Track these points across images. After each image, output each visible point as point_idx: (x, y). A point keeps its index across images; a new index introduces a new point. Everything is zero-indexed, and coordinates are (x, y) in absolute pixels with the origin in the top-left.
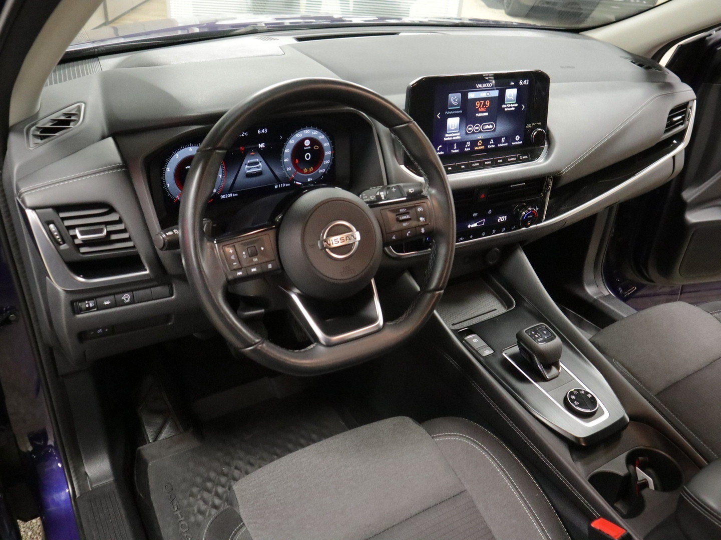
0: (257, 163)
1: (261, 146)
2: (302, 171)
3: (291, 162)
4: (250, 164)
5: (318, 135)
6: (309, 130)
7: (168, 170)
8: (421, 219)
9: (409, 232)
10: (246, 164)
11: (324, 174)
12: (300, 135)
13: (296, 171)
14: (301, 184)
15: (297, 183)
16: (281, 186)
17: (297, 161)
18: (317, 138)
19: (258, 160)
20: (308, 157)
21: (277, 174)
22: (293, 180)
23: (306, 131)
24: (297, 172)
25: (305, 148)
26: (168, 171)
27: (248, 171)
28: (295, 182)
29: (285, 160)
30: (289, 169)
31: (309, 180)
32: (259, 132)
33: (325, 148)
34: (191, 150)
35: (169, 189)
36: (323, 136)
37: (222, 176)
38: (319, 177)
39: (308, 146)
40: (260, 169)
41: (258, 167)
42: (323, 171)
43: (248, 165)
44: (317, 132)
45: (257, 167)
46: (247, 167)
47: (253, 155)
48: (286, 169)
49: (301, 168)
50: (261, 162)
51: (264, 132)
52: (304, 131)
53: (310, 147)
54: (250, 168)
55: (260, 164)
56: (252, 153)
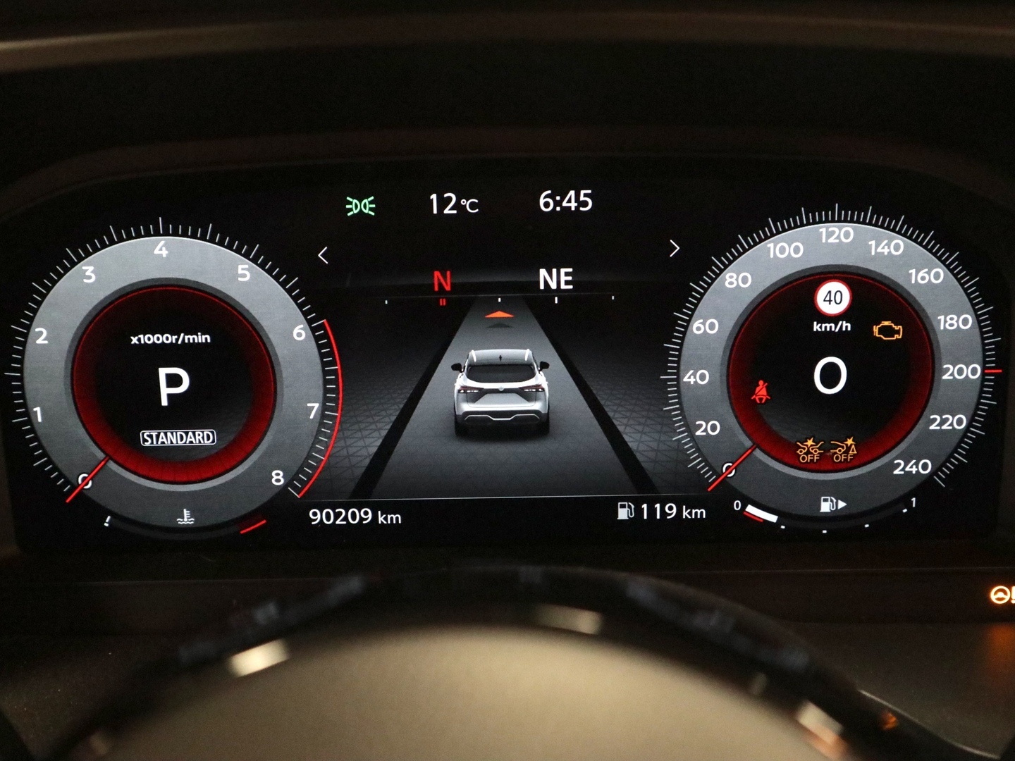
0: (524, 370)
1: (554, 279)
2: (787, 453)
3: (721, 392)
4: (479, 371)
5: (905, 262)
6: (849, 228)
7: (41, 336)
10: (457, 367)
11: (924, 486)
12: (789, 250)
13: (748, 443)
14: (773, 518)
15: (751, 509)
16: (652, 511)
17: (761, 392)
18: (901, 281)
19: (526, 354)
20: (830, 375)
21: (632, 445)
22: (727, 491)
23: (833, 227)
24: (758, 454)
25: (816, 327)
26: (40, 341)
27: (467, 407)
28: (737, 506)
29: (688, 378)
30: (707, 428)
31: (826, 507)
32: (545, 202)
33: (943, 341)
34: (164, 253)
35: (40, 432)
36: (941, 271)
37: (324, 408)
38: (896, 496)
39: (835, 319)
40: (536, 406)
41: (524, 394)
42: (921, 467)
43: (470, 376)
44: (900, 241)
45: (521, 392)
46: (462, 380)
47: (500, 324)
48: (690, 429)
49: (786, 434)
50: (544, 366)
51: (573, 205)
52: (823, 229)
53: (846, 325)
54: (482, 393)
55: (540, 379)
56: (500, 314)
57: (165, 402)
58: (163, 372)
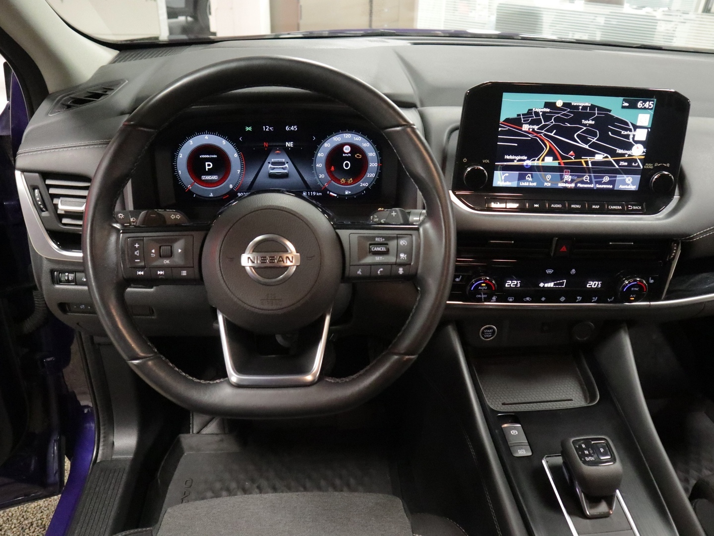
0: (283, 163)
1: (289, 144)
2: (338, 181)
3: (324, 168)
4: (273, 164)
5: (361, 142)
6: (350, 135)
7: (181, 156)
8: (402, 255)
9: (382, 269)
10: (269, 163)
11: (367, 189)
12: (338, 139)
13: (330, 179)
14: (336, 195)
15: (331, 193)
16: (310, 194)
17: (333, 168)
18: (361, 146)
19: (284, 160)
20: (347, 165)
21: (306, 179)
22: (326, 190)
23: (347, 134)
24: (332, 181)
25: (344, 155)
26: (181, 157)
27: (271, 171)
28: (328, 192)
29: (317, 165)
30: (321, 176)
31: (346, 193)
32: (287, 128)
33: (369, 159)
34: (207, 138)
35: (181, 176)
36: (369, 144)
37: (241, 171)
38: (360, 191)
39: (347, 153)
40: (286, 171)
41: (283, 169)
42: (366, 185)
43: (272, 165)
44: (360, 137)
45: (282, 168)
46: (270, 166)
47: (278, 154)
48: (318, 176)
49: (338, 178)
50: (287, 163)
51: (293, 129)
52: (344, 135)
53: (350, 155)
54: (274, 168)
55: (287, 165)
56: (278, 152)
57: (207, 170)
58: (207, 163)
